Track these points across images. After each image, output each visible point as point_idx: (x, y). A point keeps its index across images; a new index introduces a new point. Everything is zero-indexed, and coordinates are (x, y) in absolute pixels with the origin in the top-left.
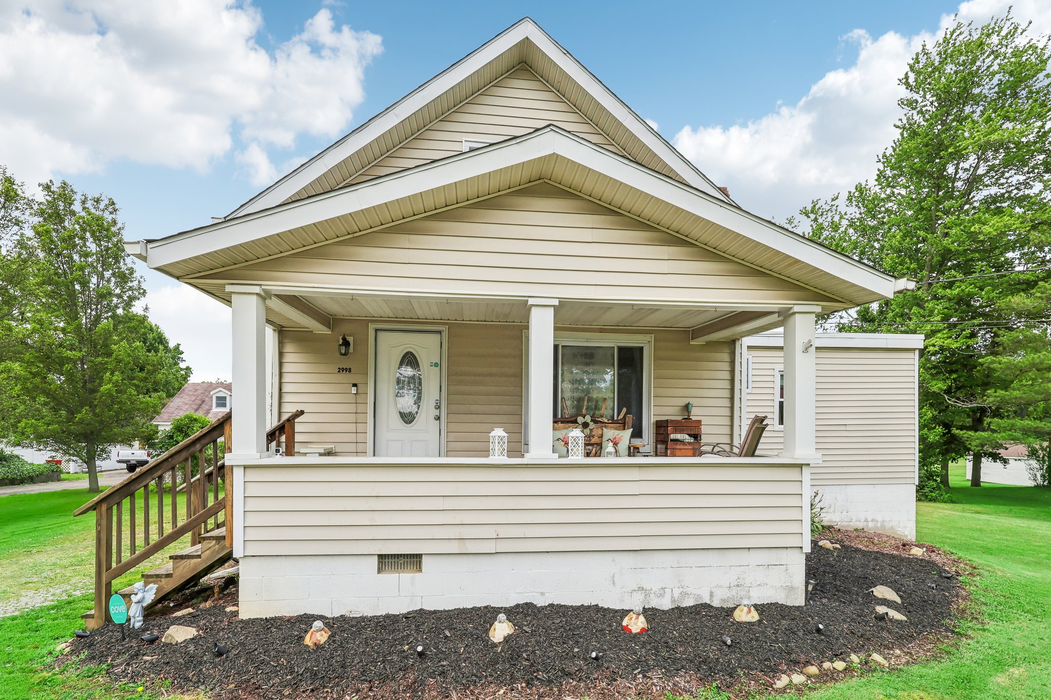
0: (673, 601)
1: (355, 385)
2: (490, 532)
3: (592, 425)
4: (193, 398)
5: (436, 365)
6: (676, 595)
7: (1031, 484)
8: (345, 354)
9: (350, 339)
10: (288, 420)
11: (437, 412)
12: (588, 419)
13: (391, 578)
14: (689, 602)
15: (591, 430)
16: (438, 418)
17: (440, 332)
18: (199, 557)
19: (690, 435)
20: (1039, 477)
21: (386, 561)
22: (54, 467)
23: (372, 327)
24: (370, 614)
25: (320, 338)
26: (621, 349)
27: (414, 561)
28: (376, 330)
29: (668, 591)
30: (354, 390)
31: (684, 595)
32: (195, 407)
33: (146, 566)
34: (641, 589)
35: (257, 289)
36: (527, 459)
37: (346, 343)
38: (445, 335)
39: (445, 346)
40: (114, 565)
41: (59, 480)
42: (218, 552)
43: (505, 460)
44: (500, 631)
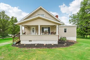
10: (25, 32)
13: (30, 42)
33: (16, 41)
36: (38, 35)
44: (36, 45)
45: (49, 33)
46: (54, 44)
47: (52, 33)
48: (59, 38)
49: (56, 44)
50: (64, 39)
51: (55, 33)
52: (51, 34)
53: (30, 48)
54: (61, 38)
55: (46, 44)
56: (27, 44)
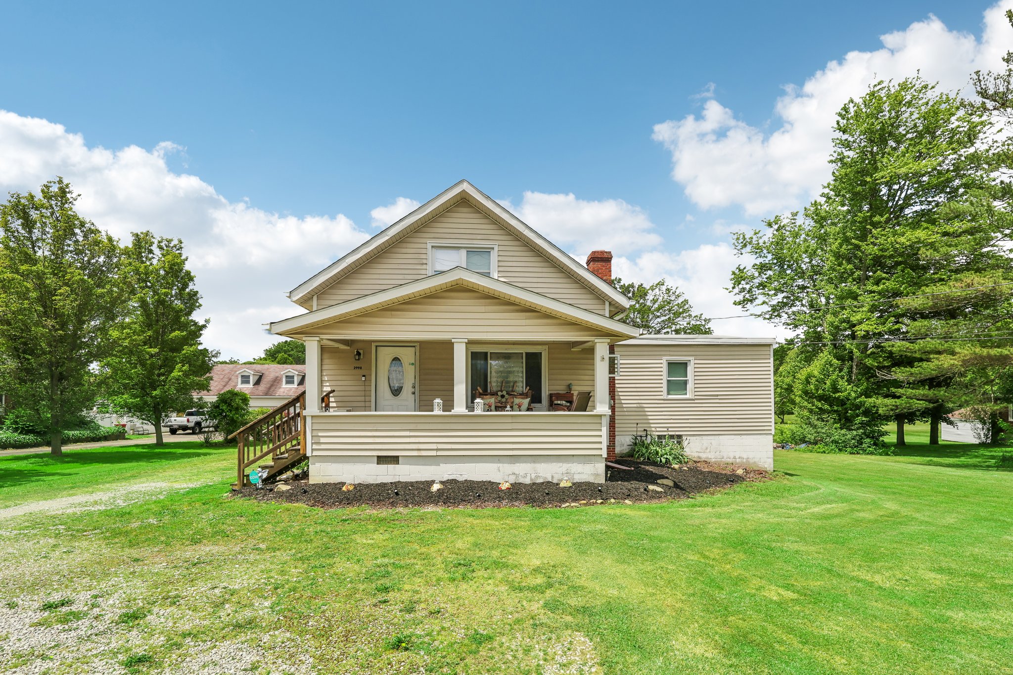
0: (531, 479)
1: (364, 376)
2: (434, 446)
3: (507, 396)
4: (222, 377)
5: (413, 364)
6: (533, 477)
7: (976, 441)
8: (358, 360)
9: (361, 352)
10: (326, 395)
11: (413, 390)
12: (504, 393)
13: (383, 467)
14: (540, 481)
15: (507, 399)
16: (414, 393)
17: (414, 346)
18: (287, 458)
19: (567, 402)
20: (982, 436)
21: (381, 460)
22: (121, 429)
23: (374, 345)
24: (372, 482)
25: (343, 351)
26: (527, 354)
27: (395, 460)
28: (376, 346)
29: (528, 475)
30: (363, 379)
31: (537, 477)
32: (224, 384)
33: (261, 463)
34: (514, 474)
35: (318, 339)
36: (453, 412)
37: (359, 354)
38: (418, 348)
39: (418, 354)
40: (246, 462)
41: (124, 438)
42: (297, 456)
43: (441, 413)
44: (436, 487)
45: (536, 399)
46: (578, 479)
47: (559, 396)
48: (623, 443)
49: (591, 480)
50: (664, 452)
51: (585, 401)
52: (552, 406)
53: (393, 504)
54: (638, 443)
55: (512, 480)
56: (368, 486)
